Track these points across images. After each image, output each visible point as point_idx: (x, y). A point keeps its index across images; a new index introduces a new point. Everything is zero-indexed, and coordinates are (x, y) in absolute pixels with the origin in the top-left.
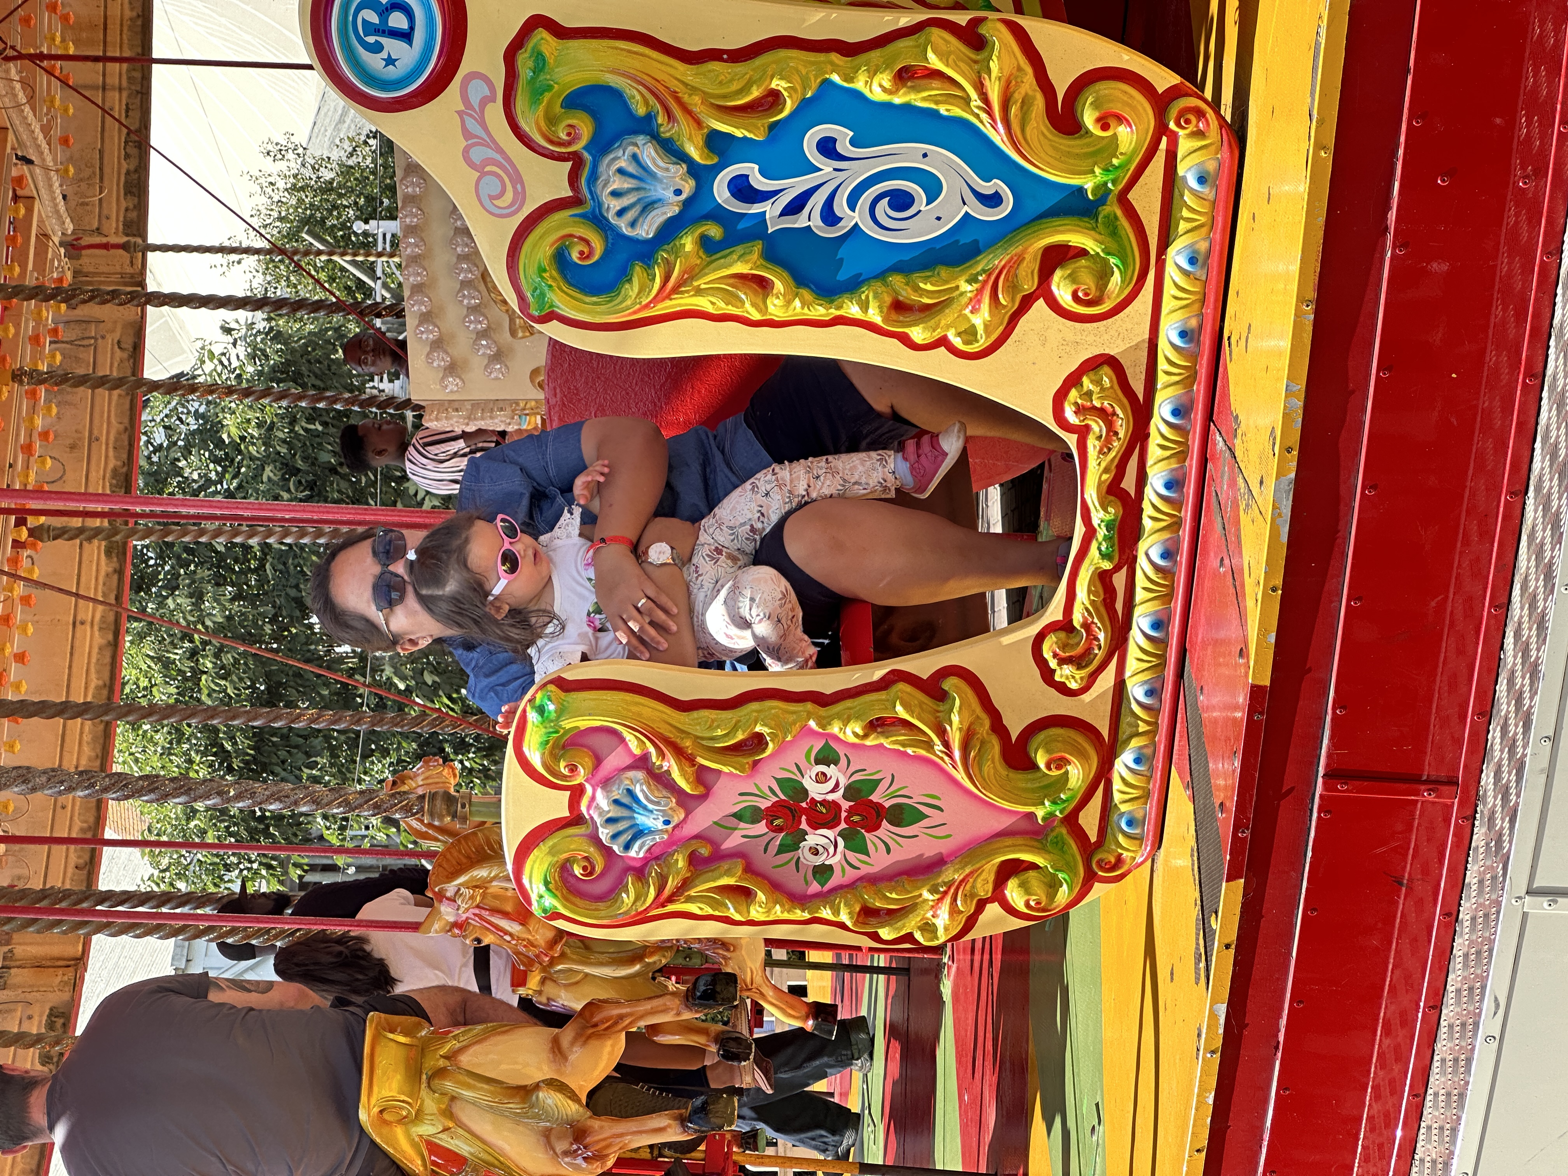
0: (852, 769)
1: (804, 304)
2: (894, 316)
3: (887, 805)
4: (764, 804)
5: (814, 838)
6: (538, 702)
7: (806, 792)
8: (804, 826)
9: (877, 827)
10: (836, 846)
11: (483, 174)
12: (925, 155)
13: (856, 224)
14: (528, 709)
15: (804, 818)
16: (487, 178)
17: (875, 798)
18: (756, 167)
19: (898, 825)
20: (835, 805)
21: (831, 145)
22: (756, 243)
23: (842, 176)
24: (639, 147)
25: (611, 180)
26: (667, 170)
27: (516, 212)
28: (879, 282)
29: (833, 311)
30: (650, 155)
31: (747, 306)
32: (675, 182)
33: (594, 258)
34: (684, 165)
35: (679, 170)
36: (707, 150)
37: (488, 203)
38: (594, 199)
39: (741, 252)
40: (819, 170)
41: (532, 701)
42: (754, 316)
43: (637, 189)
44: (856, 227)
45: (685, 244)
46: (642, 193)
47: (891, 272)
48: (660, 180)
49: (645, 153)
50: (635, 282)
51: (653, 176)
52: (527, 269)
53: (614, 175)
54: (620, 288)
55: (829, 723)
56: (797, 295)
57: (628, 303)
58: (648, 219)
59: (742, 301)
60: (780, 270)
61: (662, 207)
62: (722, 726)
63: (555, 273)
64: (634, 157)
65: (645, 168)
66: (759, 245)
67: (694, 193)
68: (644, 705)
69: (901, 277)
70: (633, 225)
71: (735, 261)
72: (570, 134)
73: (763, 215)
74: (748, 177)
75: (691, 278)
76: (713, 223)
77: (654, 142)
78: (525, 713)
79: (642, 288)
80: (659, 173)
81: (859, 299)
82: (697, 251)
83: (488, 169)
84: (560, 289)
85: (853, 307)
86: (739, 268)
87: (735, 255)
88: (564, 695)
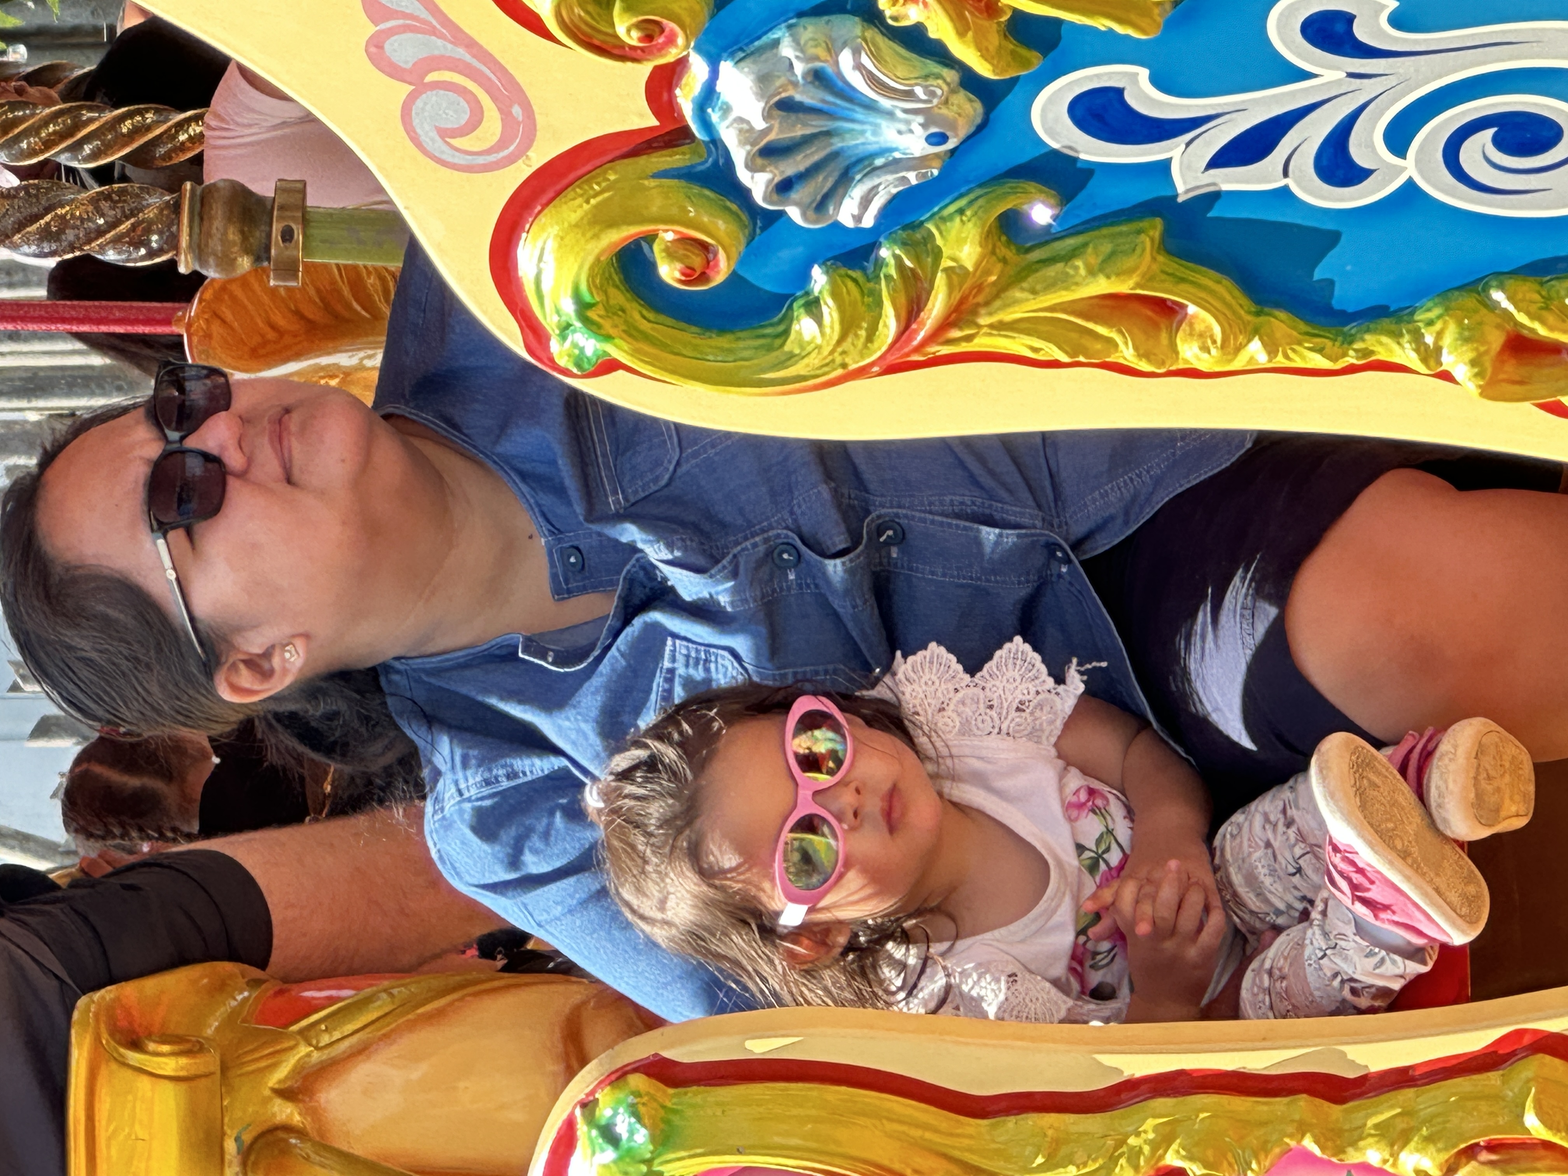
1: (1272, 352)
2: (1511, 368)
6: (604, 1112)
11: (420, 88)
13: (1410, 183)
14: (582, 1129)
16: (431, 98)
18: (1143, 73)
21: (1340, 27)
22: (1144, 224)
23: (1369, 89)
24: (833, 51)
25: (760, 124)
26: (909, 95)
27: (511, 160)
28: (1469, 301)
29: (1351, 359)
30: (859, 67)
31: (1127, 354)
32: (929, 117)
33: (719, 277)
34: (951, 75)
35: (940, 89)
36: (1011, 45)
37: (436, 145)
38: (716, 143)
39: (1107, 248)
40: (1308, 76)
41: (588, 1105)
42: (1144, 366)
43: (828, 134)
44: (1410, 188)
45: (961, 242)
46: (837, 144)
47: (1501, 277)
48: (890, 115)
49: (846, 59)
50: (830, 311)
51: (870, 106)
52: (545, 287)
53: (767, 116)
54: (788, 319)
55: (1354, 1144)
56: (1256, 331)
57: (814, 360)
58: (857, 192)
59: (1109, 341)
60: (1208, 278)
61: (895, 165)
62: (1080, 1156)
63: (619, 297)
64: (818, 77)
65: (847, 94)
66: (1155, 228)
67: (980, 128)
68: (876, 1115)
69: (1528, 289)
70: (821, 205)
71: (1092, 272)
72: (649, 38)
73: (1164, 167)
74: (1119, 92)
75: (974, 312)
76: (1032, 187)
77: (872, 33)
78: (570, 1125)
79: (847, 328)
80: (886, 103)
81: (1417, 338)
82: (990, 252)
83: (433, 77)
84: (632, 333)
85: (1405, 354)
86: (1102, 286)
87: (1092, 257)
88: (670, 1096)
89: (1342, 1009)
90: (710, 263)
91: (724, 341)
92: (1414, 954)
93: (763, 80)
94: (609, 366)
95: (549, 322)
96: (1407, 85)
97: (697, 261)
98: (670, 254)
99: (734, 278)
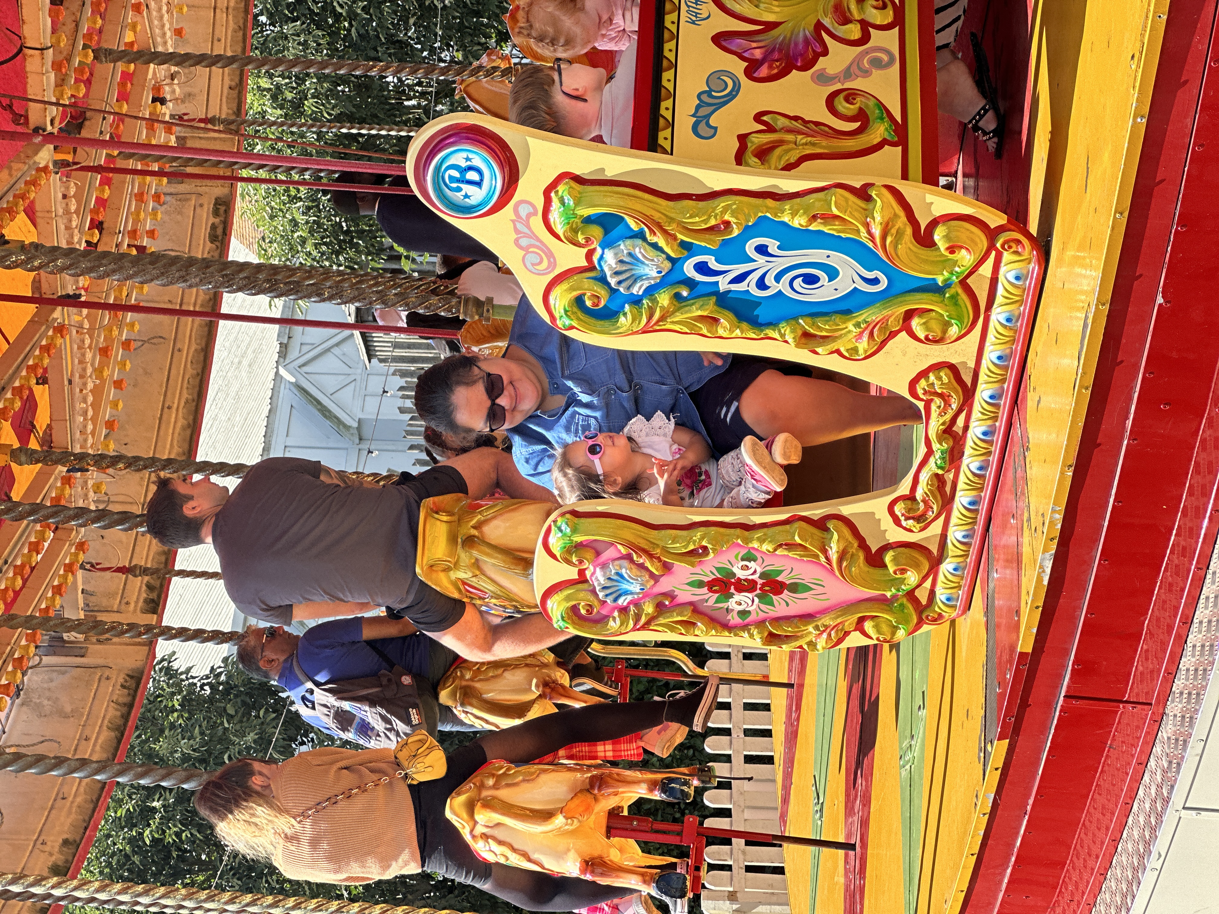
0: (764, 565)
1: (742, 333)
2: (803, 340)
3: (788, 582)
4: (706, 579)
5: (738, 597)
6: (559, 523)
7: (734, 575)
8: (732, 590)
9: (782, 593)
10: (753, 601)
11: (527, 252)
12: (828, 256)
13: (780, 290)
14: (553, 527)
15: (732, 587)
16: (530, 255)
17: (779, 578)
18: (713, 258)
19: (794, 593)
20: (754, 582)
21: (764, 249)
22: (711, 297)
23: (771, 265)
24: (634, 247)
25: (614, 266)
26: (653, 260)
27: (550, 272)
28: (794, 322)
29: (762, 336)
30: (640, 252)
31: (705, 331)
32: (658, 266)
33: (601, 306)
34: (664, 256)
35: (661, 259)
36: (680, 249)
37: (530, 267)
38: (602, 270)
39: (701, 303)
40: (756, 261)
41: (555, 521)
42: (709, 335)
43: (631, 269)
44: (780, 292)
45: (664, 299)
46: (634, 272)
47: (802, 316)
48: (648, 265)
49: (637, 250)
50: (629, 316)
51: (643, 263)
52: (557, 306)
53: (616, 264)
54: (619, 318)
55: (751, 542)
56: (738, 327)
57: (624, 328)
58: (638, 285)
59: (701, 328)
60: (727, 313)
61: (648, 279)
62: (681, 541)
63: (575, 309)
64: (630, 254)
65: (637, 259)
66: (714, 299)
67: (671, 270)
68: (629, 528)
69: (809, 320)
70: (629, 288)
71: (697, 309)
72: (587, 242)
73: (717, 283)
74: (707, 263)
75: (666, 318)
76: (683, 286)
77: (644, 244)
78: (550, 527)
79: (633, 320)
80: (647, 262)
81: (780, 331)
82: (671, 303)
83: (531, 250)
84: (578, 319)
85: (776, 335)
86: (700, 313)
87: (697, 305)
88: (576, 520)
89: (749, 507)
90: (599, 302)
91: (602, 322)
92: (768, 493)
93: (616, 254)
94: (572, 328)
95: (557, 315)
96: (781, 264)
97: (596, 301)
98: (589, 298)
99: (605, 306)
